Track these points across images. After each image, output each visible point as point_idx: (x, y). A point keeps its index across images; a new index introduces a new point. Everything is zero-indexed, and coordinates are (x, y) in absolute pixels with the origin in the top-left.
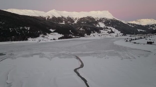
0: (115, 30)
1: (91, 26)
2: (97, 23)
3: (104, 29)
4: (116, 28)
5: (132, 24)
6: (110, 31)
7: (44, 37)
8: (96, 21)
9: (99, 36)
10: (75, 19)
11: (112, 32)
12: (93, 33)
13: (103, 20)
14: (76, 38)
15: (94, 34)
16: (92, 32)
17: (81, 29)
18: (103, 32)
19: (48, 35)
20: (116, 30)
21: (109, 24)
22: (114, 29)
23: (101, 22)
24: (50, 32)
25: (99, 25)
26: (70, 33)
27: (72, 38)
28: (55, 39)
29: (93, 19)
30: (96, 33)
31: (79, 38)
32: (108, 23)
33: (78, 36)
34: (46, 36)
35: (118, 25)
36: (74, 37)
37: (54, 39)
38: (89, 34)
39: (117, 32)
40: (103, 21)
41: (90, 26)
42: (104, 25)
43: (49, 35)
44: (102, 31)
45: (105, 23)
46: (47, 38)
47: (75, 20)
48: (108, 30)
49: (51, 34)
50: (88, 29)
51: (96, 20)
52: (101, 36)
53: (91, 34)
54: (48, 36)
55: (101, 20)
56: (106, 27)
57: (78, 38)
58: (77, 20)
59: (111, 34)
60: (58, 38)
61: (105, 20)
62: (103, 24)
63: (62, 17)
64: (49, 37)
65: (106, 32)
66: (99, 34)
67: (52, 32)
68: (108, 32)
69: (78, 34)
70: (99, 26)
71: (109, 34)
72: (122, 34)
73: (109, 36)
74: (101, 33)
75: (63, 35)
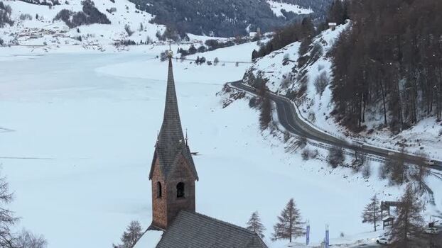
6: (76, 6)
11: (92, 15)
18: (23, 17)
52: (14, 43)
59: (85, 30)
65: (49, 13)
68: (64, 15)
71: (73, 32)
72: (162, 29)
73: (67, 47)
74: (11, 23)
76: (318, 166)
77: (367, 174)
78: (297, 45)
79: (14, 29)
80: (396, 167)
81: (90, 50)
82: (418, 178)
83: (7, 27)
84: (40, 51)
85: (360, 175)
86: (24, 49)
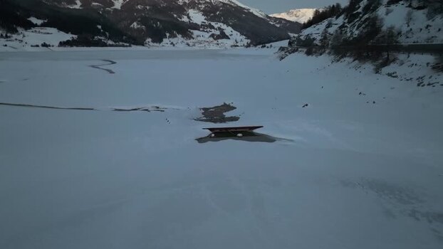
0: (231, 33)
1: (163, 19)
2: (181, 10)
3: (201, 29)
4: (234, 27)
5: (276, 19)
6: (218, 33)
7: (7, 37)
8: (181, 4)
9: (189, 45)
11: (223, 35)
12: (170, 37)
13: (201, 4)
14: (116, 46)
15: (174, 40)
17: (135, 25)
18: (198, 36)
19: (24, 32)
20: (235, 32)
21: (215, 16)
22: (228, 30)
23: (194, 8)
24: (29, 26)
25: (189, 17)
26: (98, 33)
27: (105, 45)
28: (50, 46)
30: (179, 39)
31: (127, 46)
32: (215, 13)
33: (123, 41)
34: (15, 36)
35: (239, 19)
36: (110, 42)
37: (45, 45)
38: (158, 38)
39: (236, 36)
40: (200, 6)
41: (161, 18)
42: (204, 17)
43: (26, 33)
44: (196, 33)
45: (205, 13)
46: (22, 41)
48: (213, 30)
49: (33, 29)
50: (157, 25)
52: (194, 45)
53: (165, 41)
54: (22, 35)
55: (194, 4)
56: (207, 23)
57: (123, 46)
58: (121, 1)
59: (220, 41)
60: (57, 44)
61: (206, 3)
62: (200, 14)
64: (25, 40)
65: (207, 35)
66: (189, 41)
67: (36, 25)
68: (212, 36)
69: (124, 37)
70: (188, 20)
71: (215, 42)
72: (249, 41)
73: (213, 47)
74: (193, 38)
75: (75, 37)
79: (194, 41)
81: (221, 48)
83: (192, 40)
84: (203, 48)
86: (197, 47)
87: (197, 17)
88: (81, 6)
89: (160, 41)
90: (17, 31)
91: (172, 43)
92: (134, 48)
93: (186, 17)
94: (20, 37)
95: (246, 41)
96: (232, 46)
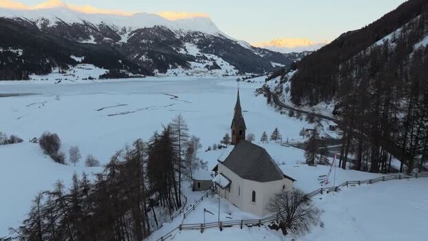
0: (222, 64)
1: (167, 53)
2: (179, 43)
3: (197, 60)
4: (225, 58)
5: (260, 50)
6: (211, 64)
7: (63, 72)
9: (188, 74)
10: (120, 31)
11: (216, 67)
12: (172, 68)
13: (195, 38)
14: (135, 77)
15: (176, 71)
16: (170, 66)
17: (143, 58)
18: (195, 67)
19: (73, 68)
20: (225, 63)
21: (208, 48)
22: (219, 61)
23: (189, 41)
24: (74, 63)
25: (185, 50)
27: (128, 77)
28: (93, 79)
29: (169, 34)
30: (180, 69)
31: (142, 77)
32: (207, 46)
33: (139, 73)
34: (68, 72)
35: (228, 51)
36: (130, 74)
37: (90, 78)
38: (163, 69)
39: (226, 66)
40: (194, 40)
41: (164, 52)
42: (198, 50)
43: (76, 69)
44: (193, 64)
45: (199, 45)
47: (121, 33)
48: (206, 61)
50: (161, 57)
51: (178, 37)
52: (192, 75)
53: (169, 71)
54: (73, 71)
55: (189, 38)
56: (201, 55)
57: (140, 77)
58: (126, 35)
59: (213, 71)
60: (98, 77)
61: (200, 37)
62: (195, 47)
63: (86, 24)
64: (76, 74)
65: (202, 66)
66: (187, 71)
67: (78, 63)
68: (207, 66)
69: (140, 70)
70: (185, 52)
71: (210, 72)
72: (237, 71)
73: (208, 77)
75: (108, 71)
76: (285, 117)
77: (301, 119)
78: (280, 77)
79: (192, 71)
80: (311, 118)
81: (215, 78)
82: (318, 121)
83: (190, 70)
84: (200, 77)
85: (299, 120)
86: (195, 77)
87: (193, 50)
88: (95, 41)
89: (165, 71)
90: (68, 68)
91: (175, 73)
92: (148, 78)
93: (183, 50)
94: (72, 72)
95: (235, 71)
96: (223, 76)
